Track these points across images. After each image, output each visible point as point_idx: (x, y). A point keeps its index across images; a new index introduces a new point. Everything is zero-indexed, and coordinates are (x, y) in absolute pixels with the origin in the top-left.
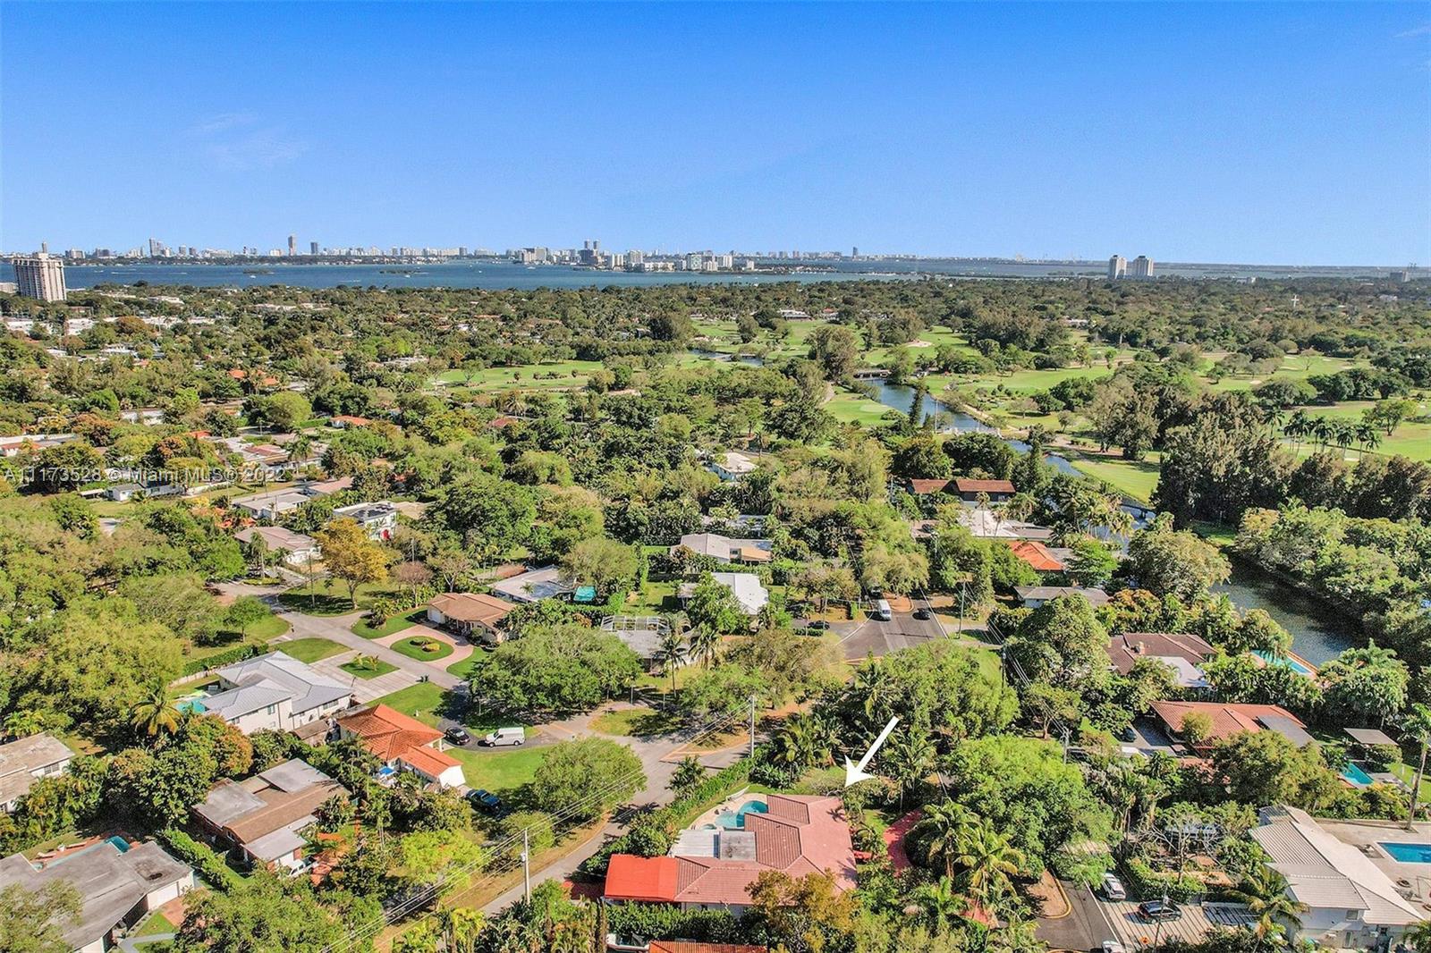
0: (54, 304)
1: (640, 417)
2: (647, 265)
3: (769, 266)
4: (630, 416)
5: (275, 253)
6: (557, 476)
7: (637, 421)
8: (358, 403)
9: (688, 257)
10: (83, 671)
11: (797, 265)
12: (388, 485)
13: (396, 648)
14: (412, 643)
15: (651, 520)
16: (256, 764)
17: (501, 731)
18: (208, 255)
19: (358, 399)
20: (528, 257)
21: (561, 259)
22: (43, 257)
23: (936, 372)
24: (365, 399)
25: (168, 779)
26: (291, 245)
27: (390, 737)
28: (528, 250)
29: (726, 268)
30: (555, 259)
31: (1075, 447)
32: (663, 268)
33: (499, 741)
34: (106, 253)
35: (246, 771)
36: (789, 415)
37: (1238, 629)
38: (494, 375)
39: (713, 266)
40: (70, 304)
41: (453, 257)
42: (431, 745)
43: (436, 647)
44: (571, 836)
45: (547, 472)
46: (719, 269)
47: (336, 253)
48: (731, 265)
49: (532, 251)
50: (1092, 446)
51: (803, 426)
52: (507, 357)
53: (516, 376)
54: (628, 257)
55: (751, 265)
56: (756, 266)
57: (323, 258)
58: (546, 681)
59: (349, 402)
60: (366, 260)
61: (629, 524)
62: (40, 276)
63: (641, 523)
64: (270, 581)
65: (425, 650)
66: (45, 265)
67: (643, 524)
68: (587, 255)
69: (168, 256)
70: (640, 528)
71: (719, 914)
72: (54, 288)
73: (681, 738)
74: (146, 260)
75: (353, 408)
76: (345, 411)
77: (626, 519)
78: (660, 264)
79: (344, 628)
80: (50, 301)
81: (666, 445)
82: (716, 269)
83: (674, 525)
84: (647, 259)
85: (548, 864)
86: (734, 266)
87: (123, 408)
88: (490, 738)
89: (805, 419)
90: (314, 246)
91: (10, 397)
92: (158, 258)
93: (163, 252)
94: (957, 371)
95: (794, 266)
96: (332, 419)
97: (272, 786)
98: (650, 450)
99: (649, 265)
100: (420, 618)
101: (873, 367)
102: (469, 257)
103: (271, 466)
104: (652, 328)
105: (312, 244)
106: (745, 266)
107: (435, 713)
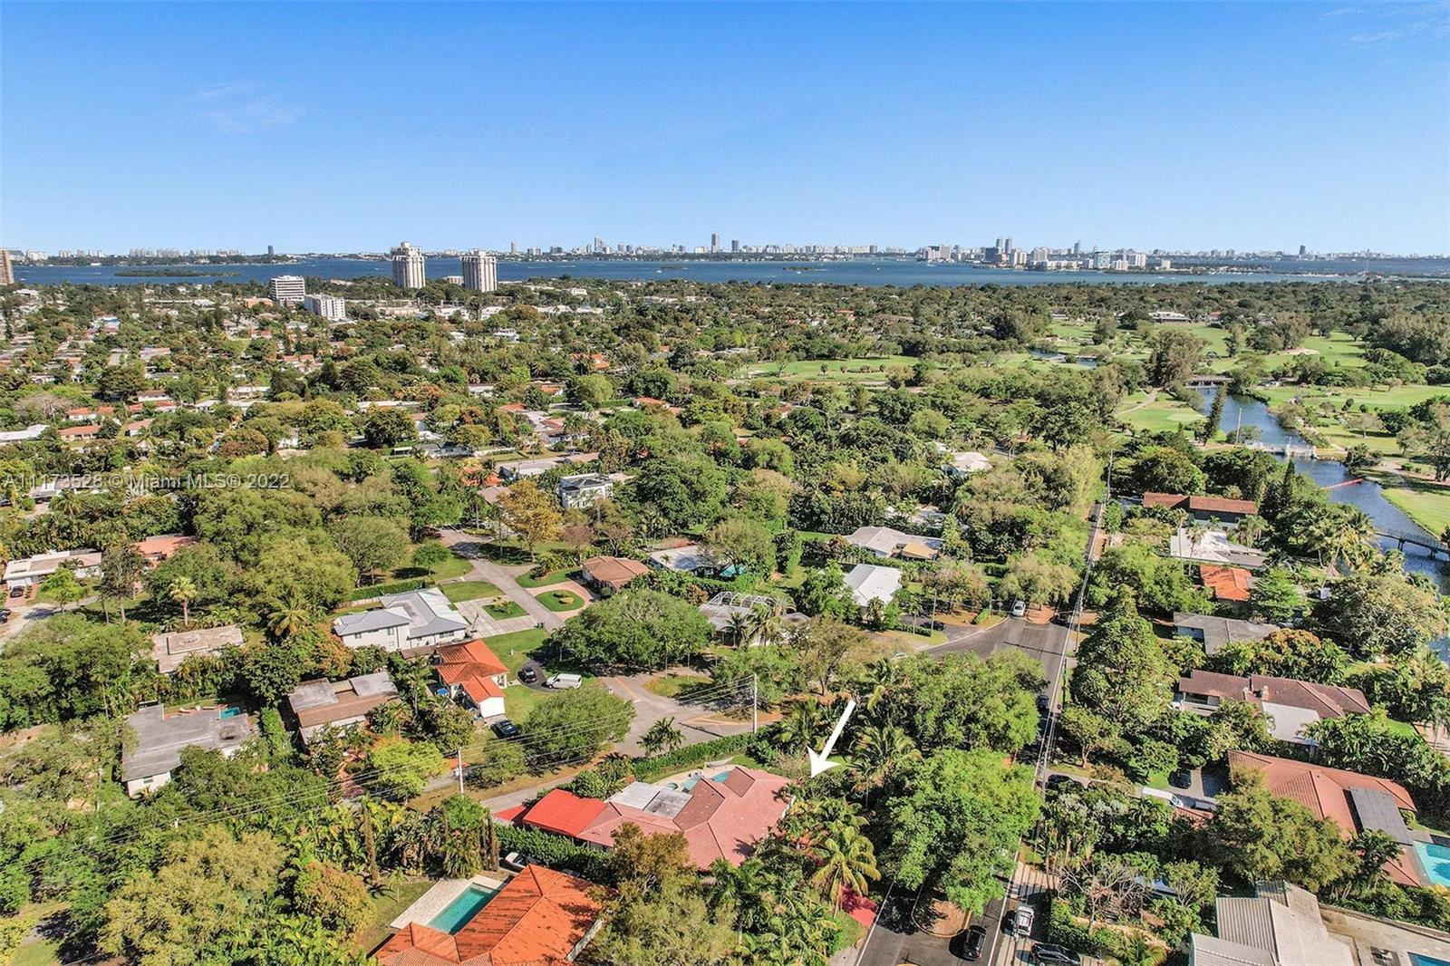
0: (485, 294)
1: (902, 412)
2: (1049, 264)
3: (1188, 266)
4: (893, 411)
5: (700, 251)
6: (775, 462)
7: (899, 416)
8: (659, 387)
9: (1095, 255)
10: (269, 582)
11: (1222, 266)
12: (628, 460)
13: (540, 599)
14: (555, 595)
15: (834, 510)
16: (353, 671)
17: (562, 676)
18: (640, 252)
19: (659, 384)
20: (933, 255)
21: (966, 257)
22: (482, 254)
23: (1293, 383)
24: (666, 384)
25: (263, 668)
26: (714, 243)
27: (463, 666)
28: (933, 248)
29: (1137, 267)
30: (960, 257)
31: (1404, 473)
32: (1067, 267)
33: (556, 684)
34: (559, 250)
35: (343, 675)
36: (1052, 419)
37: (1416, 691)
38: (807, 367)
39: (1123, 265)
40: (497, 294)
41: (861, 255)
42: (495, 679)
43: (570, 600)
44: (556, 771)
45: (767, 457)
46: (1129, 268)
47: (754, 251)
48: (1144, 264)
49: (937, 249)
50: (1428, 472)
51: (1065, 430)
52: (830, 351)
53: (823, 369)
54: (1031, 256)
55: (1167, 264)
56: (1172, 265)
57: (740, 255)
58: (606, 637)
59: (651, 386)
60: (777, 257)
61: (813, 513)
62: (478, 271)
63: (823, 512)
64: (483, 531)
65: (561, 602)
66: (482, 261)
67: (826, 513)
68: (991, 254)
69: (608, 252)
70: (823, 516)
71: (601, 856)
72: (488, 280)
73: (716, 707)
74: (588, 257)
75: (655, 392)
76: (647, 393)
77: (811, 507)
78: (1064, 263)
79: (512, 576)
80: (483, 291)
81: (898, 440)
82: (1126, 269)
83: (855, 516)
84: (1051, 257)
85: (520, 789)
86: (1147, 265)
87: (471, 382)
88: (550, 681)
89: (1068, 423)
90: (734, 244)
91: (395, 370)
92: (596, 255)
93: (605, 249)
94: (1318, 382)
95: (1217, 266)
96: (634, 399)
97: (354, 690)
98: (879, 443)
99: (1051, 264)
100: (575, 576)
101: (1218, 375)
102: (879, 255)
103: (551, 436)
104: (996, 326)
105: (733, 242)
106: (1159, 265)
107: (528, 655)
